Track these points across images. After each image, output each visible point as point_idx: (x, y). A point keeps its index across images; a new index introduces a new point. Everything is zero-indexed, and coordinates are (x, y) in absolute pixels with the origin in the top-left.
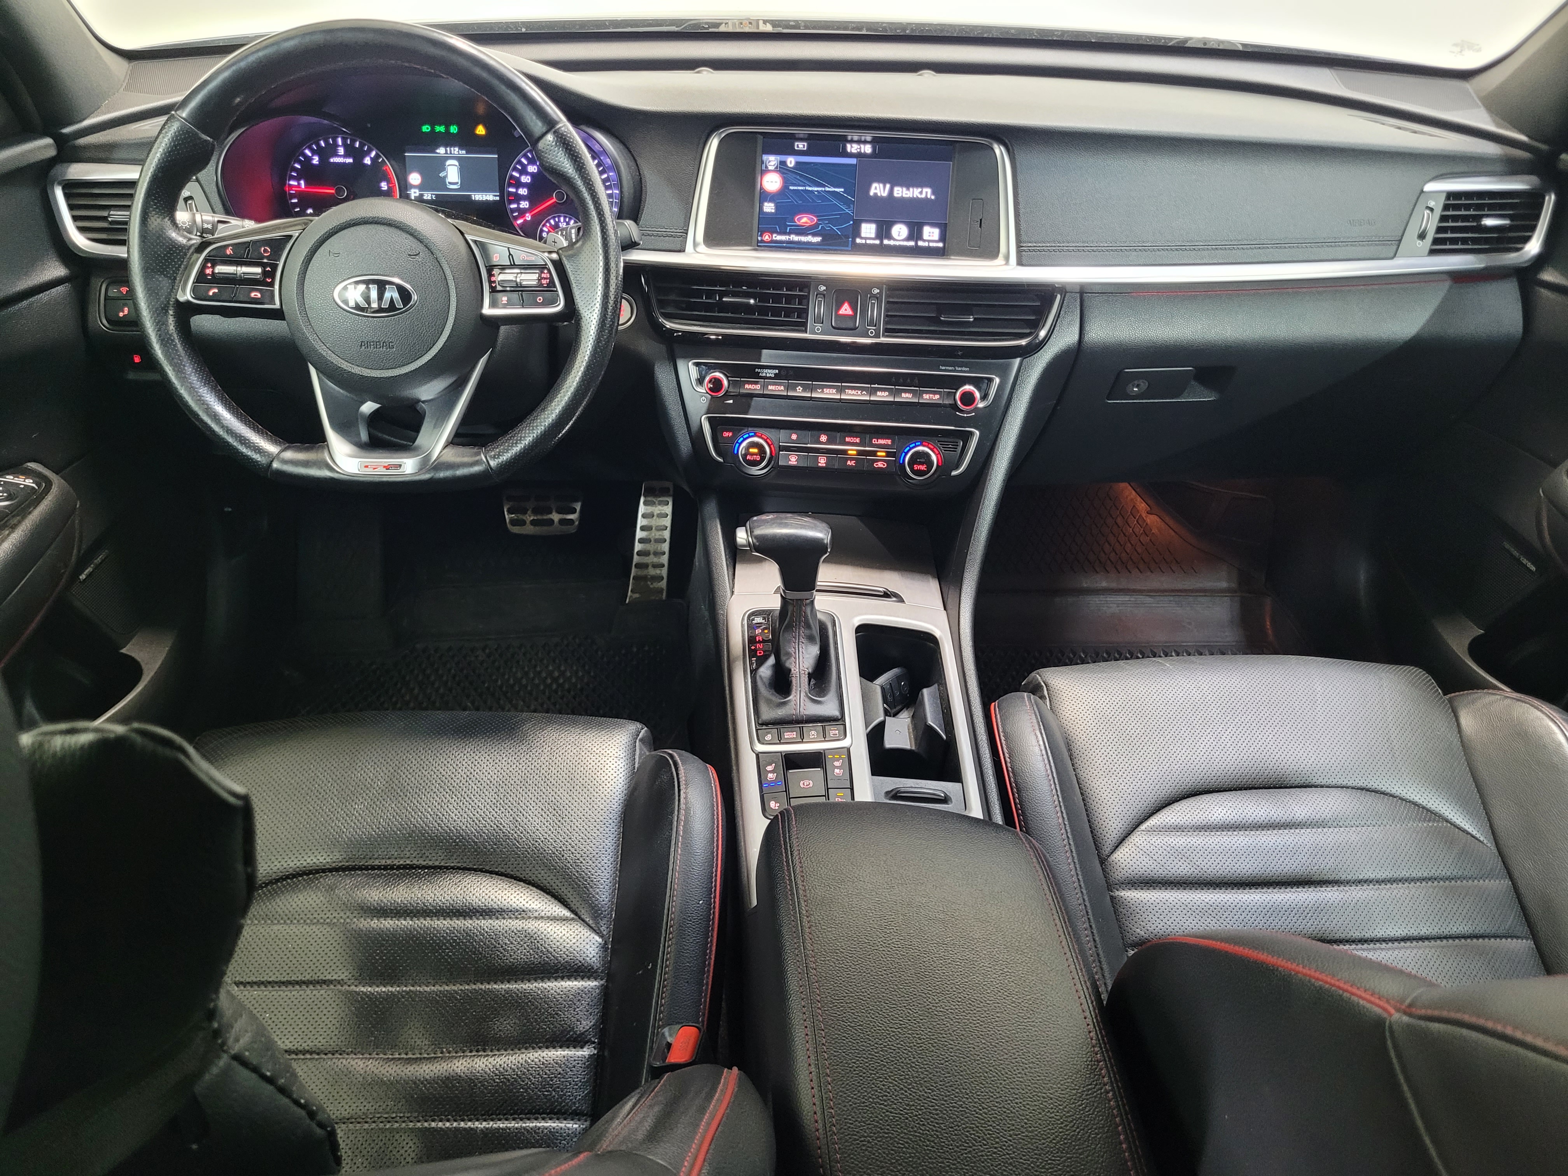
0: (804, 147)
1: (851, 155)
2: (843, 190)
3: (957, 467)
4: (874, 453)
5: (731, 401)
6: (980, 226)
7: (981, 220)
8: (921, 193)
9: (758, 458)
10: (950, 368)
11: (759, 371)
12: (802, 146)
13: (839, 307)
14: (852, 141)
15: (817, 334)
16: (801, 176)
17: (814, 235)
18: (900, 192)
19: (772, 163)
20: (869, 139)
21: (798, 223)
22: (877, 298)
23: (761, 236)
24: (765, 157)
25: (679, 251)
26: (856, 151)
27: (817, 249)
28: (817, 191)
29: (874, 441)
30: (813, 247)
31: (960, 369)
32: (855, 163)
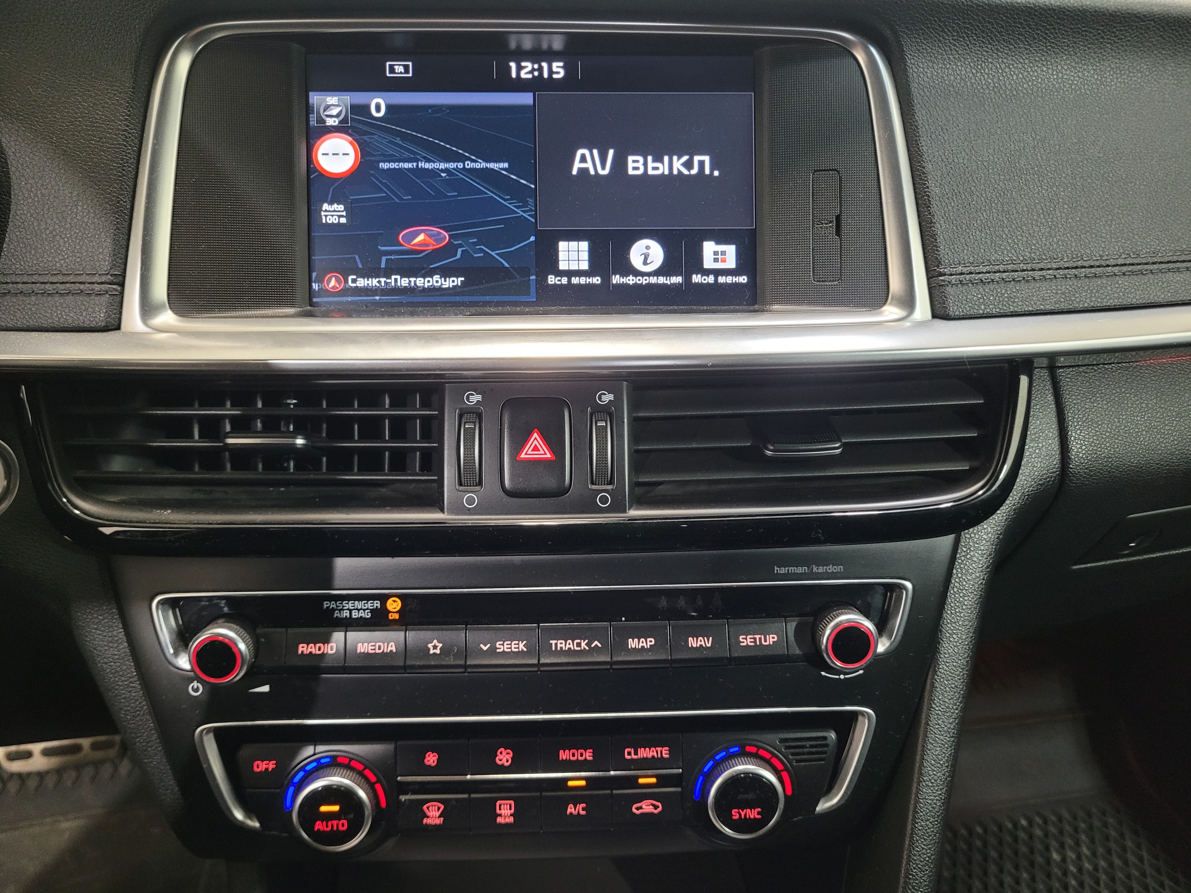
0: (407, 71)
1: (520, 86)
2: (506, 165)
3: (828, 790)
4: (632, 782)
5: (266, 689)
6: (838, 232)
7: (838, 218)
8: (688, 165)
9: (343, 825)
10: (800, 570)
11: (333, 605)
12: (401, 69)
13: (519, 444)
14: (520, 55)
15: (469, 512)
16: (404, 137)
17: (446, 273)
18: (640, 165)
19: (335, 111)
20: (558, 44)
21: (407, 247)
22: (611, 415)
23: (320, 280)
24: (315, 98)
25: (105, 329)
26: (530, 76)
27: (457, 304)
28: (446, 170)
29: (629, 754)
30: (445, 299)
31: (821, 570)
32: (531, 102)
